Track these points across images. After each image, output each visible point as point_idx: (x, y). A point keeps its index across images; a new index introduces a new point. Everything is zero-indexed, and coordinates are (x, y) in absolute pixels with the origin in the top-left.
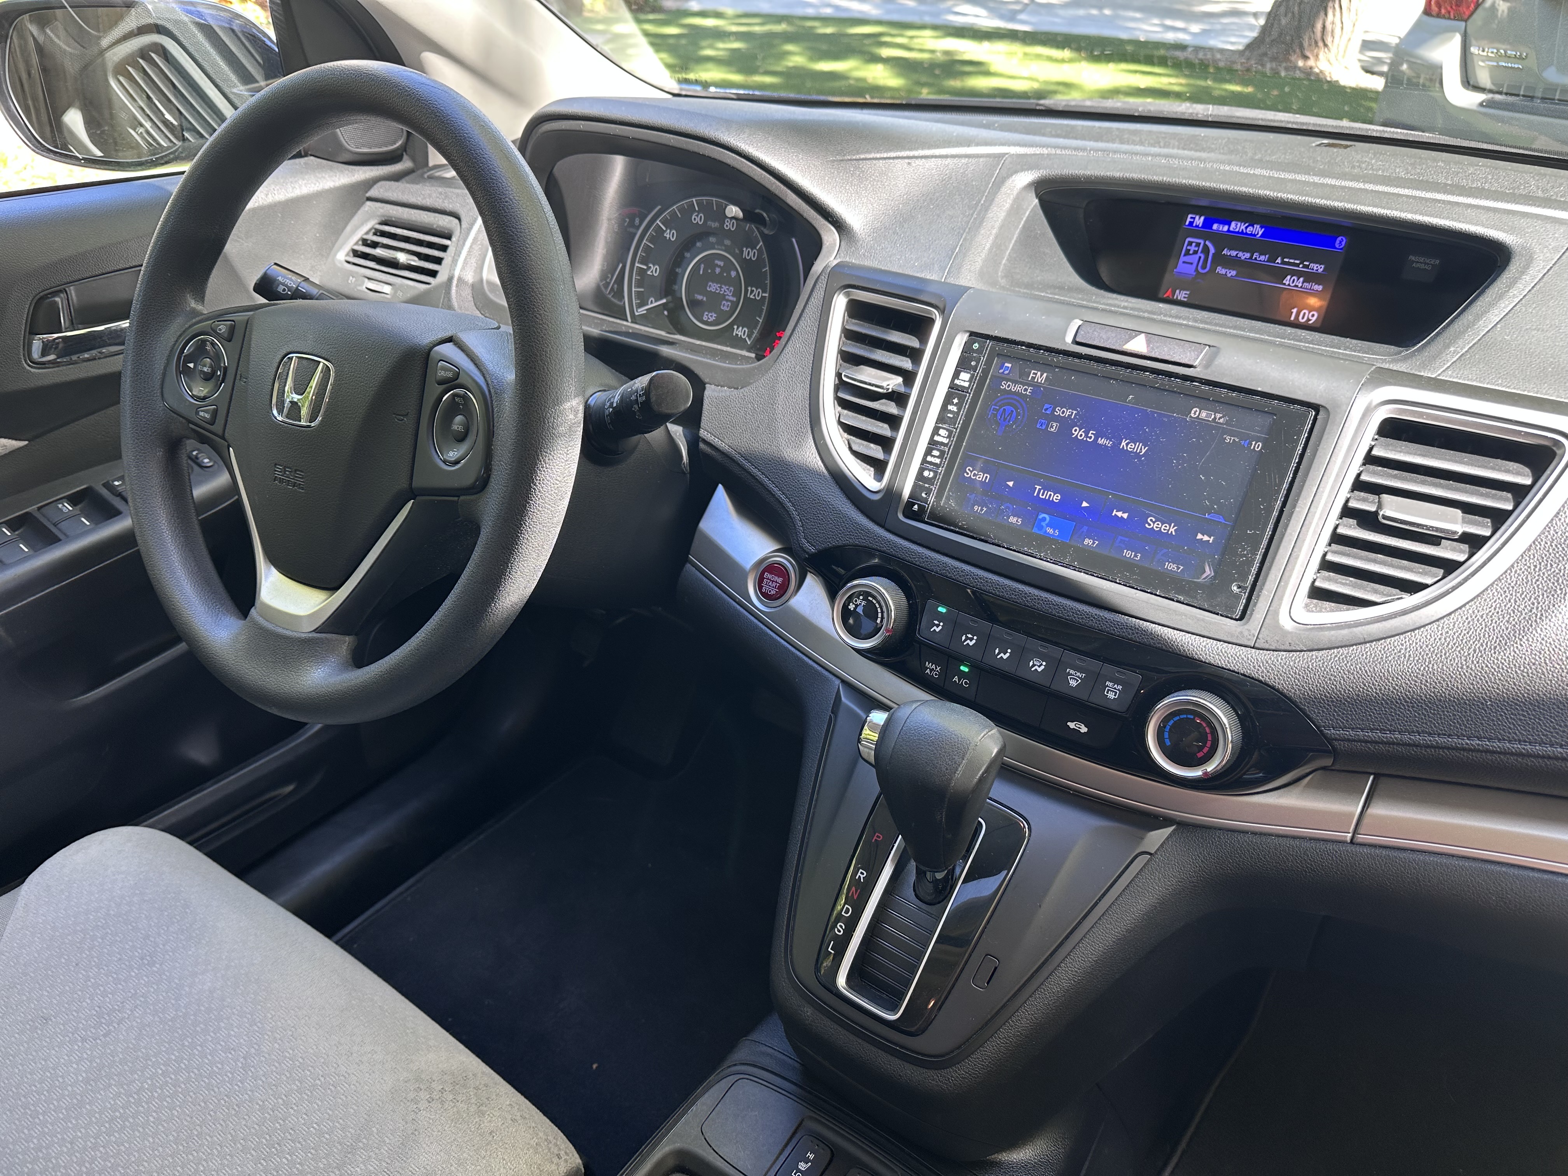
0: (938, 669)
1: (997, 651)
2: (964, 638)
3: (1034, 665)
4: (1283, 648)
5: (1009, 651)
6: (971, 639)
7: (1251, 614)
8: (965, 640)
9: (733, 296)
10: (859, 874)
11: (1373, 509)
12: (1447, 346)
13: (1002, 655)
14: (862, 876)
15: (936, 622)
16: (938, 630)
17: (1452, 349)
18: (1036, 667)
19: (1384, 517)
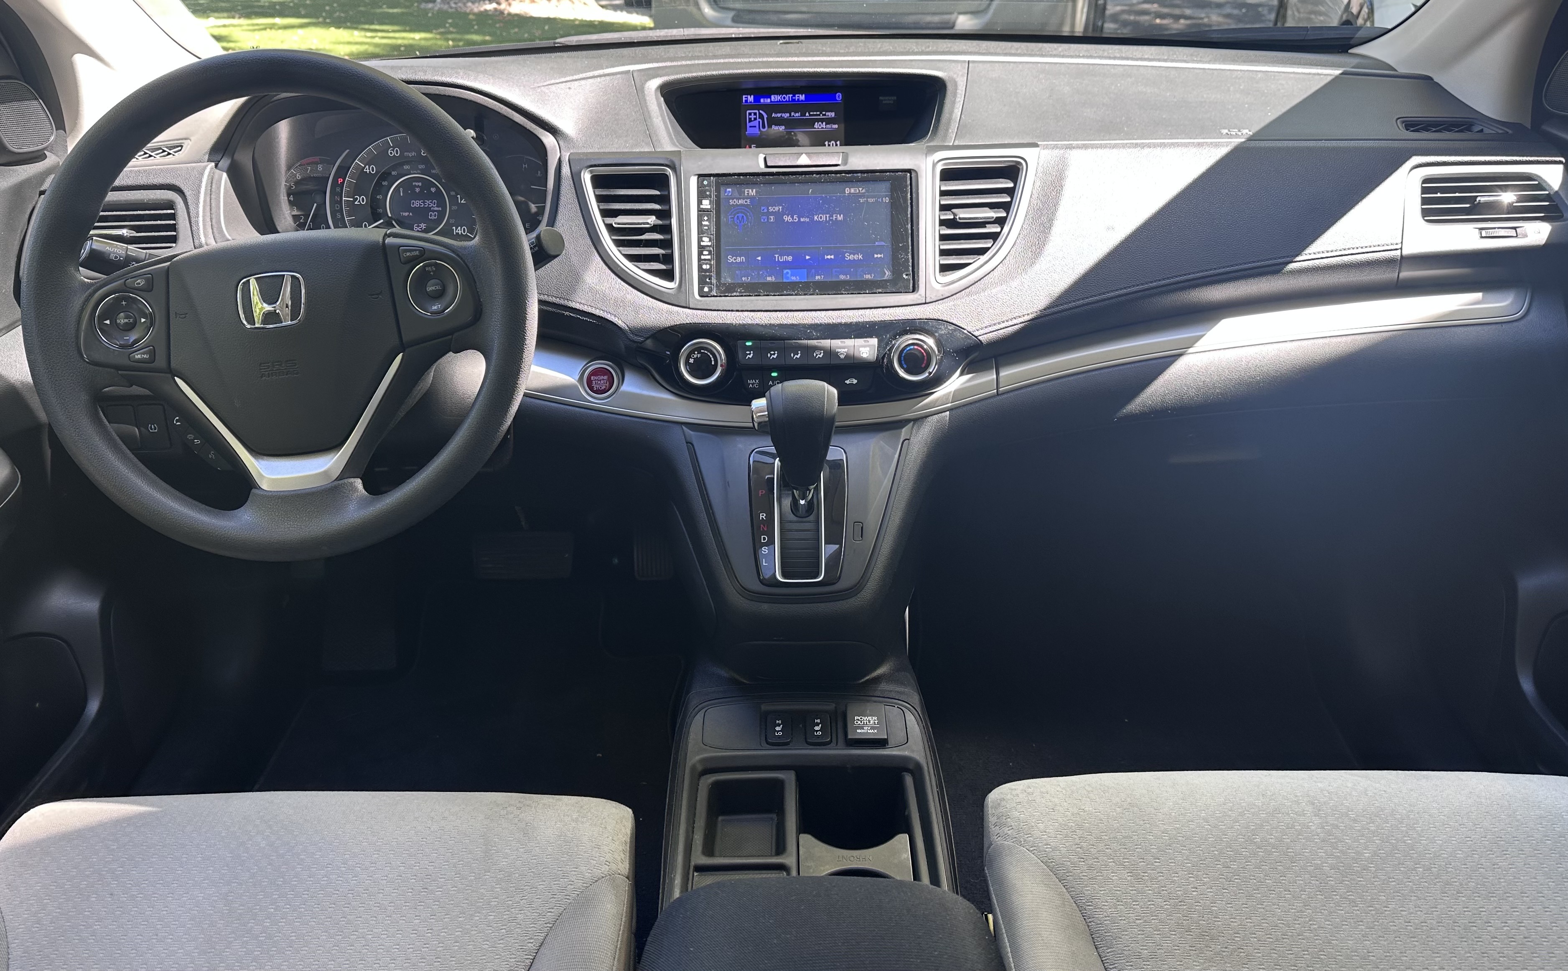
0: (757, 381)
1: (792, 355)
2: (769, 355)
3: (817, 355)
4: (939, 298)
5: (799, 352)
6: (774, 354)
7: (918, 286)
8: (770, 357)
9: (437, 207)
10: (761, 517)
11: (952, 217)
12: (947, 130)
13: (796, 356)
14: (763, 517)
15: (748, 352)
16: (751, 356)
17: (950, 131)
18: (818, 356)
19: (960, 218)
